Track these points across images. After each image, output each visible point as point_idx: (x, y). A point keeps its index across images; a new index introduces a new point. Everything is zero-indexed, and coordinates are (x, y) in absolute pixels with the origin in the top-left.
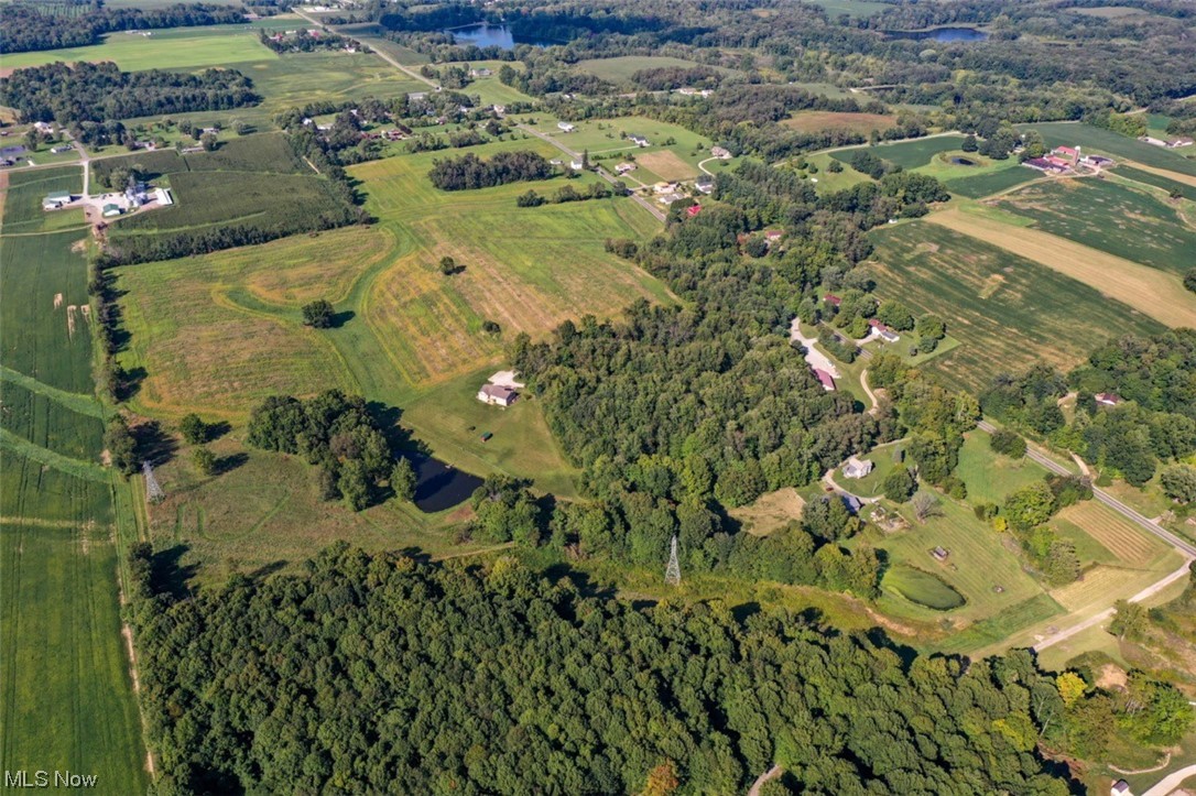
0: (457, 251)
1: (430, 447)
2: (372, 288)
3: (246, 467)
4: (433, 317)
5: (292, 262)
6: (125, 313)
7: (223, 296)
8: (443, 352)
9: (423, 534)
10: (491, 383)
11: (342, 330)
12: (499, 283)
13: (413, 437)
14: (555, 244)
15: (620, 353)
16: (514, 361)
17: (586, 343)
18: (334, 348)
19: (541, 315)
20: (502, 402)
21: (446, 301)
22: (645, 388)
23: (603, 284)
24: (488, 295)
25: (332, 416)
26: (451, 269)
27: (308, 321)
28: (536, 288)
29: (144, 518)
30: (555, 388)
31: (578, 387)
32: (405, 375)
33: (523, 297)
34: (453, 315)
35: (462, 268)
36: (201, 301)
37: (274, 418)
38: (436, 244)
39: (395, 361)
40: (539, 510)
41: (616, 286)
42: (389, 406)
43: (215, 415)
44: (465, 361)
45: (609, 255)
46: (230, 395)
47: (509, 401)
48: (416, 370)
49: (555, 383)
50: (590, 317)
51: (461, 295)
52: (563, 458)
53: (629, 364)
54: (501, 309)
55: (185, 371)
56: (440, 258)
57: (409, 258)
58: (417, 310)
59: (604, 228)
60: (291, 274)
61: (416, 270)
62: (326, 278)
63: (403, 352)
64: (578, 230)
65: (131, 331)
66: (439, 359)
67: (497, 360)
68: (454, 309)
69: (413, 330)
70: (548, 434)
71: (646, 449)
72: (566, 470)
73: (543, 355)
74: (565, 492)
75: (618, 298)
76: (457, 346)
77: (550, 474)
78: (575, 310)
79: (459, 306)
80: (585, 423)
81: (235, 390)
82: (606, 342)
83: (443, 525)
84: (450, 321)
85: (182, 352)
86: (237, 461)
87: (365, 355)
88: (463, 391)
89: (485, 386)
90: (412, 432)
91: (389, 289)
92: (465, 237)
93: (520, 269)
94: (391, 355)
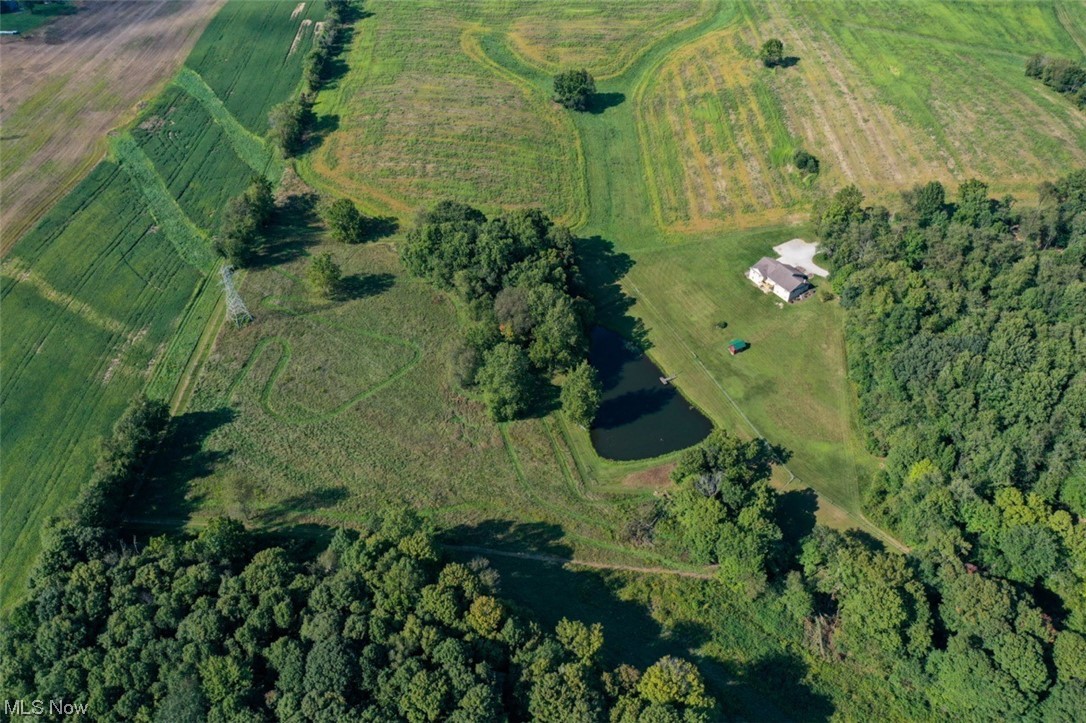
0: (795, 34)
1: (650, 336)
2: (661, 67)
3: (382, 299)
4: (725, 126)
5: (573, 11)
6: (357, 40)
7: (474, 41)
8: (722, 184)
9: (578, 499)
10: (776, 256)
11: (601, 118)
12: (840, 94)
13: (632, 312)
14: (946, 49)
15: (1018, 266)
16: (825, 230)
17: (958, 231)
18: (578, 143)
19: (891, 159)
20: (784, 294)
21: (754, 106)
22: (1052, 352)
23: (1012, 128)
24: (817, 108)
25: (516, 254)
26: (777, 58)
27: (557, 96)
28: (896, 114)
29: (208, 346)
30: (879, 302)
31: (922, 313)
32: (657, 208)
33: (871, 124)
34: (756, 131)
35: (793, 61)
36: (446, 43)
37: (436, 237)
38: (768, 18)
39: (651, 182)
40: (779, 535)
41: (1033, 136)
42: (617, 251)
43: (386, 205)
44: (748, 208)
45: (1031, 81)
46: (416, 180)
47: (795, 295)
48: (674, 202)
49: (881, 293)
50: (976, 184)
51: (777, 102)
52: (854, 426)
53: (1029, 293)
54: (830, 136)
55: (381, 131)
56: (766, 38)
57: (724, 33)
58: (707, 111)
59: (1030, 37)
60: (566, 28)
61: (727, 51)
62: (606, 42)
63: (666, 171)
64: (987, 34)
65: (351, 65)
66: (711, 194)
67: (797, 219)
68: (761, 121)
69: (692, 139)
70: (841, 373)
71: (1021, 480)
72: (854, 451)
73: (874, 236)
74: (839, 498)
75: (1031, 159)
76: (745, 180)
77: (824, 449)
78: (951, 164)
79: (769, 118)
80: (914, 386)
81: (424, 175)
82: (996, 239)
83: (617, 489)
84: (748, 138)
85: (389, 105)
86: (375, 284)
87: (615, 162)
88: (728, 257)
89: (764, 260)
90: (633, 301)
91: (681, 71)
92: (813, 16)
93: (880, 78)
94: (649, 171)
